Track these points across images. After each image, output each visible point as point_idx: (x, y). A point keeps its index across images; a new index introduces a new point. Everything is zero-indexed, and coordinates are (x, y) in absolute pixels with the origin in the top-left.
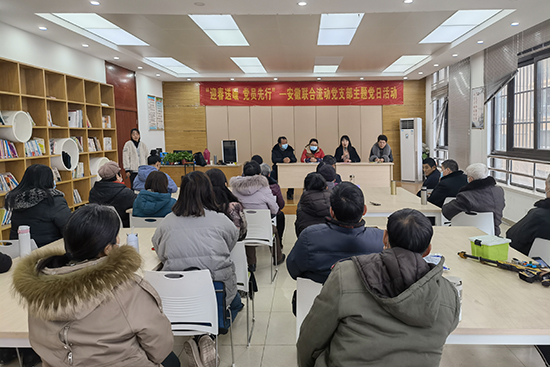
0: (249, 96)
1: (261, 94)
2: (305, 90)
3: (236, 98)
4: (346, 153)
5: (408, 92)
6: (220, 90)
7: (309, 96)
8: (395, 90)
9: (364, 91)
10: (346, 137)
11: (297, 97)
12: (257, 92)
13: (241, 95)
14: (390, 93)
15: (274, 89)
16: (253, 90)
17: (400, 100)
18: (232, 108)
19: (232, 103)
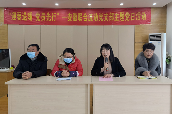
0: (40, 18)
1: (48, 17)
2: (80, 15)
3: (30, 19)
4: (107, 66)
5: (154, 16)
6: (19, 13)
7: (83, 19)
8: (145, 14)
9: (122, 15)
10: (107, 46)
11: (75, 19)
12: (46, 16)
13: (34, 17)
14: (141, 17)
15: (58, 14)
16: (43, 14)
17: (148, 20)
18: (27, 26)
19: (28, 23)
